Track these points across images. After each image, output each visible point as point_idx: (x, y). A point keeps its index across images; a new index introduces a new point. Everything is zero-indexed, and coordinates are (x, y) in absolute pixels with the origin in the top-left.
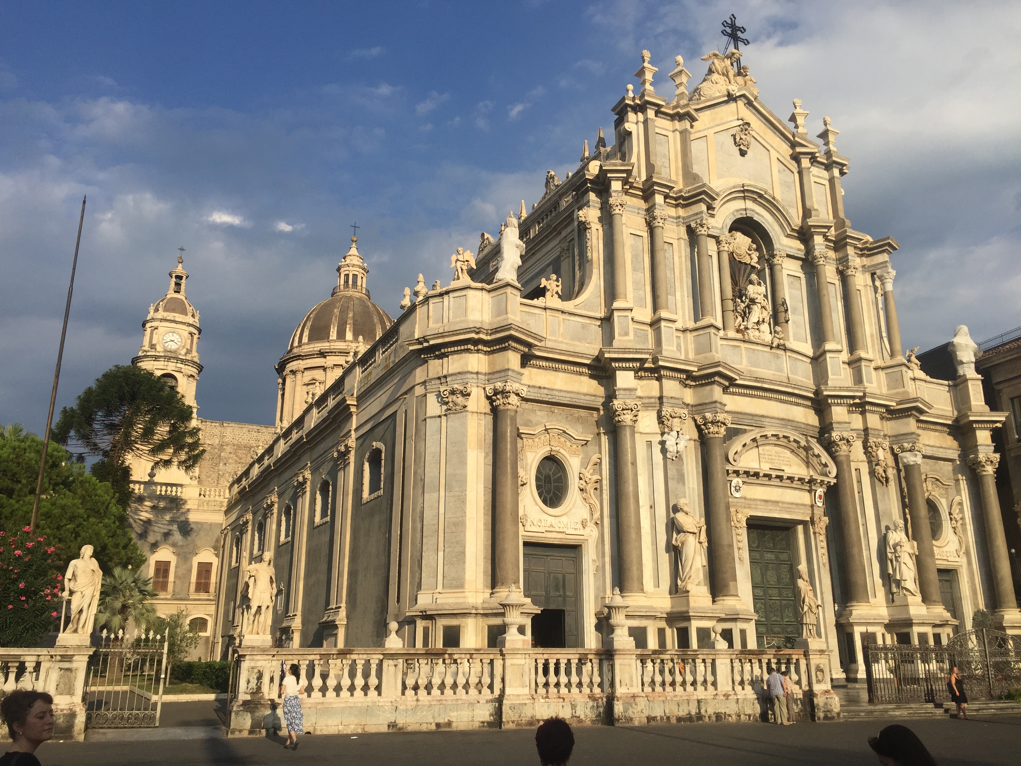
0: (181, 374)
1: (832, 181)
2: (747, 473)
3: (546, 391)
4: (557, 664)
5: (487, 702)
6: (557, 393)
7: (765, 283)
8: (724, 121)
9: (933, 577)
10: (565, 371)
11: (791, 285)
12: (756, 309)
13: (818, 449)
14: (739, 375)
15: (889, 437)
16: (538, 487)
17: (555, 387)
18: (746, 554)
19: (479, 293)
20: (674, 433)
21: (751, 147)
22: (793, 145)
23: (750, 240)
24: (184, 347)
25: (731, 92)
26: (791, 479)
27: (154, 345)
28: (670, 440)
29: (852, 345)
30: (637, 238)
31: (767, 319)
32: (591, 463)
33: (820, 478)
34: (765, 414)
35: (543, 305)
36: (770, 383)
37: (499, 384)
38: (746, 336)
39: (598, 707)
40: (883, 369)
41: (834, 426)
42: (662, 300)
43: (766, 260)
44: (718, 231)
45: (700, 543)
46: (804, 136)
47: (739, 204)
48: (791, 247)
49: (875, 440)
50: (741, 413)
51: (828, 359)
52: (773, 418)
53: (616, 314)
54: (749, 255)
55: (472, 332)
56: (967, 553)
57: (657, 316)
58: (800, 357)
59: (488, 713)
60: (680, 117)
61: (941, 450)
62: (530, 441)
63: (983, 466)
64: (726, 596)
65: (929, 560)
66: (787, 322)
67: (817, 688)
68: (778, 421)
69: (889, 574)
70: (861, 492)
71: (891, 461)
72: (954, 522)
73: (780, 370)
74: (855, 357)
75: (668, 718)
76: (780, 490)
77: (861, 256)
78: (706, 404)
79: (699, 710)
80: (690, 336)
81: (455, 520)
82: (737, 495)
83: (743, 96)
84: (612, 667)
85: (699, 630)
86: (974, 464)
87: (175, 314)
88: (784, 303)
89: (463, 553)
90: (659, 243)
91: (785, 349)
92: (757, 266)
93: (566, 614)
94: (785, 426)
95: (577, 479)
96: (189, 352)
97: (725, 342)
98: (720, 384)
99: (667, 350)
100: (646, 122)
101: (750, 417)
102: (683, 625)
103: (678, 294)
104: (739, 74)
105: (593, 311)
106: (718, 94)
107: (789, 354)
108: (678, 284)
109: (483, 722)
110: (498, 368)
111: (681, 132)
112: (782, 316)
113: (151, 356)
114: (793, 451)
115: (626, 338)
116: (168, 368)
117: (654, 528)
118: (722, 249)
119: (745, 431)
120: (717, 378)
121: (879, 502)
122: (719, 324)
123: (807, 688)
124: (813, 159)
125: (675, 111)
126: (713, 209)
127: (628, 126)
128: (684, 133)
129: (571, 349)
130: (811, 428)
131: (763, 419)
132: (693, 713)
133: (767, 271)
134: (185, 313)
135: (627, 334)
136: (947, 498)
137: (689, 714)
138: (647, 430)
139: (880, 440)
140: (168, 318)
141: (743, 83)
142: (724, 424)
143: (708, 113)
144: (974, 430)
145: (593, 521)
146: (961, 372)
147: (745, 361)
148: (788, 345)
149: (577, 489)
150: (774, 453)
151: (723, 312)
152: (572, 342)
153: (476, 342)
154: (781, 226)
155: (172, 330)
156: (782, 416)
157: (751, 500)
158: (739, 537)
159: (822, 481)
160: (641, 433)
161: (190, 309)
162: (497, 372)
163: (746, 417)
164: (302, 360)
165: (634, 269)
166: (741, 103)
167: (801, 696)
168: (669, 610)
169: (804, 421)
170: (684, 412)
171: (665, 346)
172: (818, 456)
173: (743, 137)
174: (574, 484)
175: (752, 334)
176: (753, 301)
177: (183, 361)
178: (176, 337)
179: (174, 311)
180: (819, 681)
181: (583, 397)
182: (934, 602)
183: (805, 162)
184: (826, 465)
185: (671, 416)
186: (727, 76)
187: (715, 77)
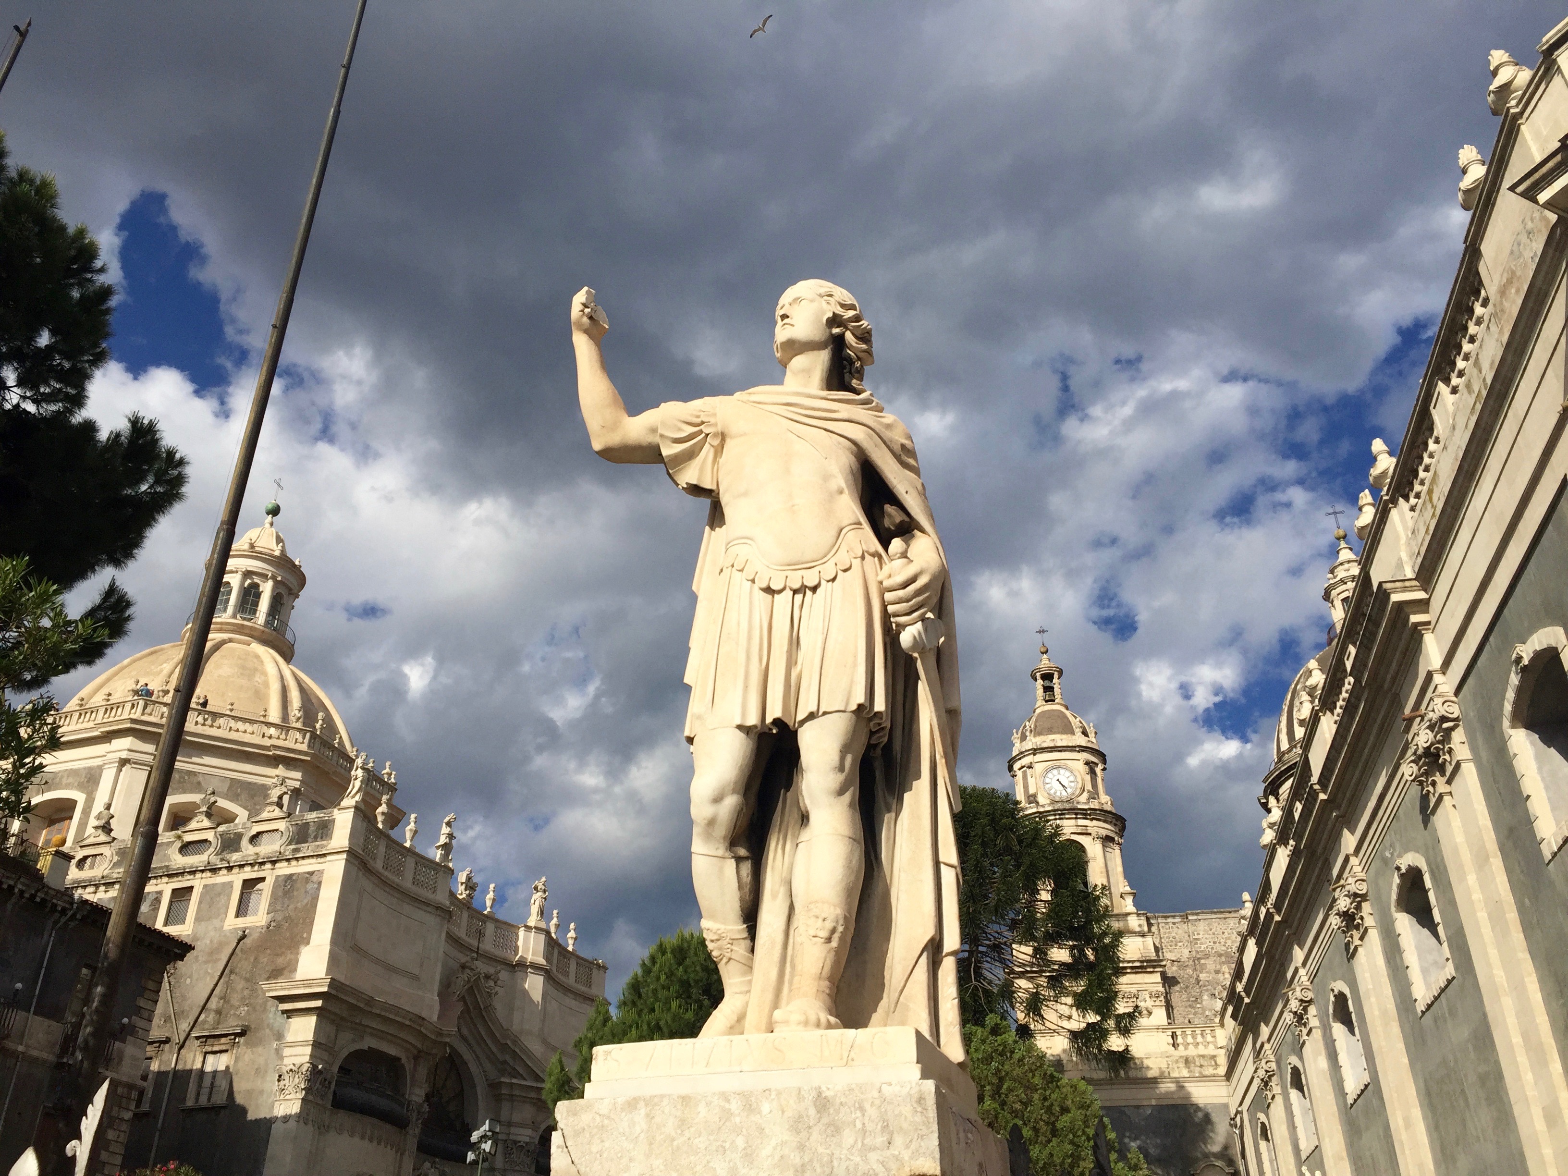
0: (1090, 838)
24: (1082, 789)
27: (1035, 796)
87: (1053, 737)
96: (1094, 795)
134: (1068, 729)
140: (1045, 745)
155: (1056, 763)
161: (1075, 722)
177: (1086, 814)
178: (1064, 776)
179: (1050, 731)
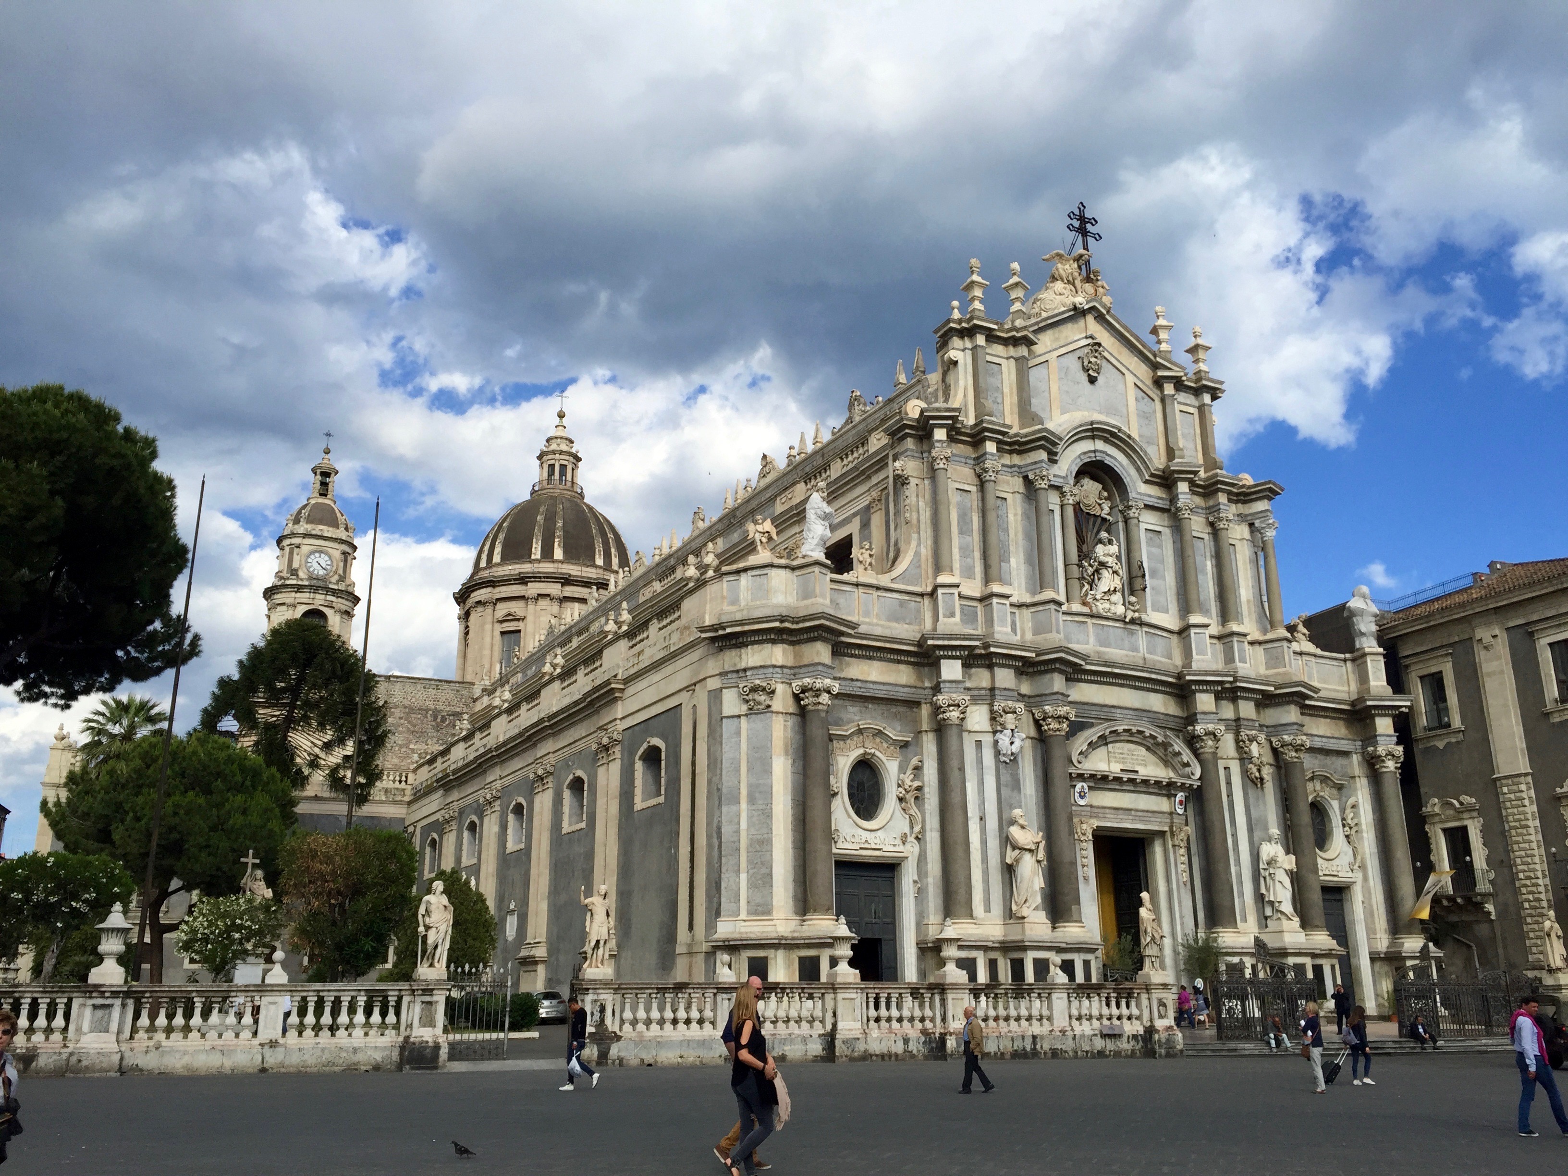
0: (333, 611)
1: (1201, 408)
2: (1093, 776)
3: (859, 684)
4: (888, 999)
5: (820, 1036)
6: (871, 686)
7: (1118, 541)
8: (1070, 340)
9: (1315, 897)
10: (880, 659)
11: (1150, 542)
12: (1106, 574)
13: (1178, 745)
14: (1084, 660)
15: (1267, 727)
16: (851, 796)
17: (869, 679)
18: (1091, 872)
19: (782, 573)
20: (1008, 732)
21: (1102, 371)
22: (1155, 366)
23: (1101, 486)
24: (336, 572)
25: (1078, 305)
26: (1145, 782)
27: (296, 570)
28: (1004, 739)
29: (1225, 616)
30: (965, 494)
31: (1119, 587)
32: (911, 767)
33: (1179, 781)
34: (1115, 703)
35: (855, 580)
36: (1121, 668)
37: (808, 680)
38: (1094, 608)
39: (930, 1042)
40: (1260, 643)
41: (1198, 716)
42: (994, 571)
43: (1120, 511)
44: (1061, 480)
45: (1039, 862)
46: (1168, 355)
47: (1086, 446)
48: (1150, 496)
49: (1248, 732)
50: (1087, 704)
51: (1192, 635)
52: (1126, 708)
53: (940, 591)
54: (1100, 505)
55: (776, 620)
56: (1363, 867)
57: (988, 591)
58: (1160, 633)
59: (820, 1047)
60: (1015, 342)
61: (1332, 741)
62: (842, 743)
63: (1383, 761)
64: (1068, 922)
65: (1311, 877)
66: (1144, 589)
67: (1160, 1024)
68: (1131, 712)
69: (1262, 894)
70: (1230, 795)
71: (1268, 758)
72: (1347, 828)
73: (1135, 649)
74: (1227, 630)
75: (1002, 1054)
76: (1133, 795)
77: (1236, 502)
78: (1046, 695)
79: (1035, 1048)
80: (1027, 613)
81: (759, 837)
82: (1082, 802)
83: (1093, 308)
84: (943, 1001)
85: (1036, 961)
86: (1372, 758)
87: (321, 527)
88: (1141, 566)
89: (770, 875)
90: (991, 501)
91: (1142, 624)
92: (1108, 517)
93: (883, 943)
94: (1140, 718)
95: (895, 786)
96: (342, 578)
97: (1069, 618)
98: (1061, 672)
99: (999, 632)
100: (975, 348)
101: (1098, 708)
102: (1016, 955)
103: (1013, 561)
104: (1088, 280)
105: (912, 585)
106: (1063, 309)
107: (1145, 629)
108: (1011, 548)
109: (816, 1056)
110: (806, 662)
111: (1016, 359)
112: (1138, 584)
113: (292, 586)
114: (1148, 749)
115: (952, 620)
116: (316, 602)
117: (984, 842)
118: (1066, 502)
119: (1092, 725)
120: (1057, 666)
121: (1252, 808)
122: (1062, 598)
123: (1149, 1024)
124: (1179, 384)
125: (1010, 334)
126: (1056, 454)
127: (953, 354)
128: (1020, 361)
129: (887, 633)
130: (1172, 719)
131: (1113, 710)
132: (1028, 1049)
133: (1121, 525)
134: (335, 524)
135: (952, 615)
136: (1340, 800)
137: (1024, 1049)
138: (977, 728)
139: (1254, 732)
140: (314, 532)
141: (1093, 291)
142: (1067, 719)
143: (1050, 333)
144: (1372, 718)
145: (914, 836)
146: (1358, 646)
147: (1092, 639)
148: (1145, 618)
149: (895, 798)
150: (1125, 751)
151: (1067, 580)
152: (888, 624)
153: (779, 631)
154: (1138, 469)
155: (320, 549)
156: (1137, 705)
157: (1098, 807)
158: (1083, 852)
159: (1183, 784)
160: (970, 732)
161: (342, 519)
162: (805, 666)
163: (1093, 708)
164: (494, 587)
165: (961, 532)
166: (1090, 318)
167: (1142, 1033)
168: (1001, 938)
169: (1163, 710)
170: (1020, 706)
171: (997, 628)
172: (1179, 754)
173: (1093, 360)
174: (891, 792)
175: (1101, 607)
176: (1103, 564)
177: (334, 593)
178: (324, 560)
179: (321, 522)
180: (1161, 1017)
181: (901, 689)
182: (1316, 927)
183: (1169, 389)
184: (1187, 765)
185: (1004, 711)
186: (1073, 284)
187: (1059, 286)
